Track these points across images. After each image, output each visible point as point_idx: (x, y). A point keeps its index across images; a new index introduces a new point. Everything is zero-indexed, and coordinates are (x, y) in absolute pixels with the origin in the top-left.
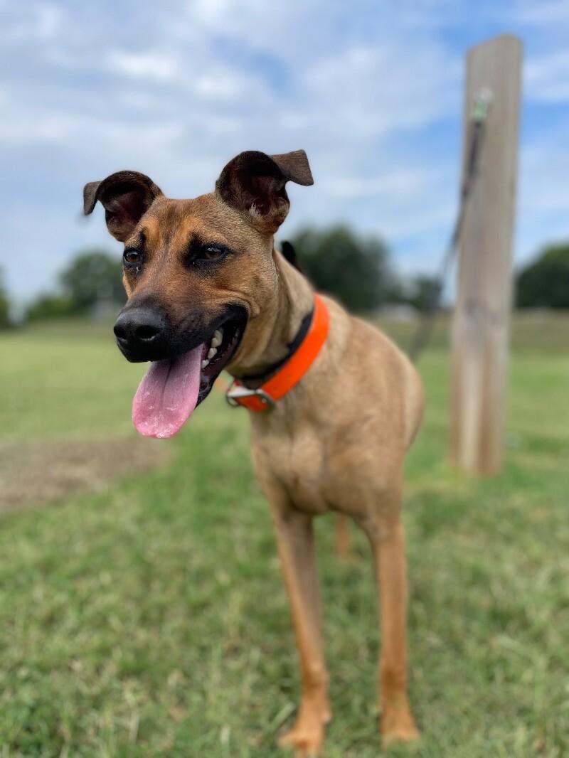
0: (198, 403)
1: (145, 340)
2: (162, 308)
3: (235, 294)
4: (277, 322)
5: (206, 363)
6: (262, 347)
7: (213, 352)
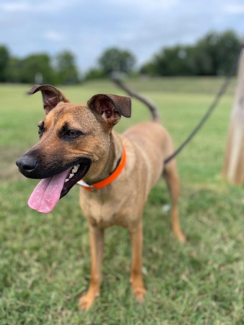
0: (60, 198)
1: (28, 171)
2: (39, 157)
3: (85, 153)
4: (107, 162)
5: (67, 180)
6: (99, 172)
7: (71, 175)
